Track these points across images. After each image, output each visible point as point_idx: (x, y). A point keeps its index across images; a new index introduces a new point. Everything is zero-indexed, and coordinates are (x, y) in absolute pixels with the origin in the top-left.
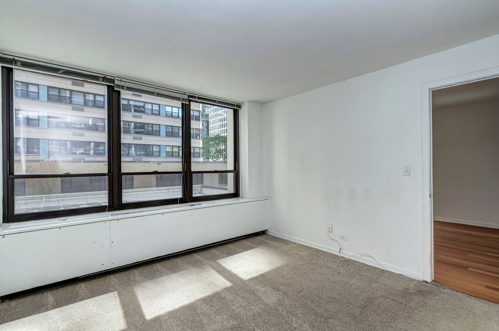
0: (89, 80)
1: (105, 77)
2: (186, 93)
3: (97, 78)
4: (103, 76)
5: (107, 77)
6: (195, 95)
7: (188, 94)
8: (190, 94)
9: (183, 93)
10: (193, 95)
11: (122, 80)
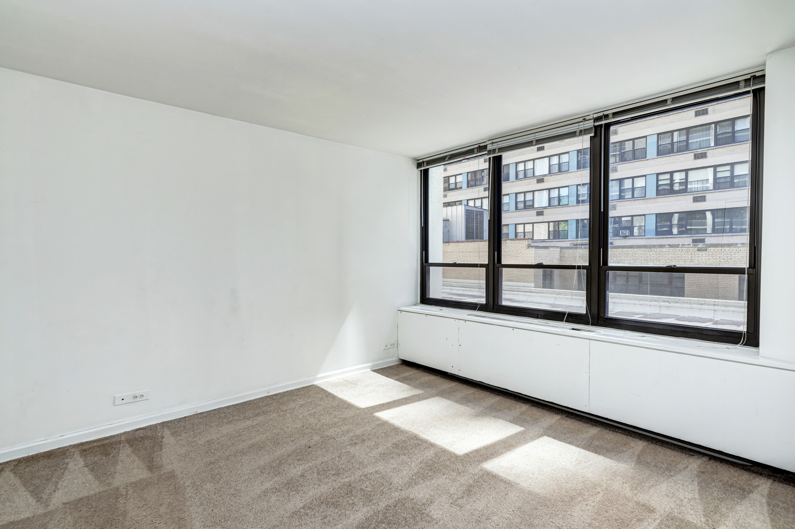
0: (467, 157)
1: (479, 146)
2: (587, 118)
3: (471, 151)
4: (477, 146)
5: (481, 145)
6: (606, 113)
7: (591, 117)
8: (596, 116)
9: (581, 119)
10: (601, 114)
11: (494, 141)
